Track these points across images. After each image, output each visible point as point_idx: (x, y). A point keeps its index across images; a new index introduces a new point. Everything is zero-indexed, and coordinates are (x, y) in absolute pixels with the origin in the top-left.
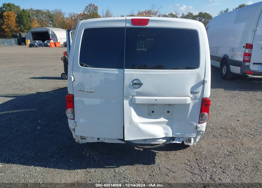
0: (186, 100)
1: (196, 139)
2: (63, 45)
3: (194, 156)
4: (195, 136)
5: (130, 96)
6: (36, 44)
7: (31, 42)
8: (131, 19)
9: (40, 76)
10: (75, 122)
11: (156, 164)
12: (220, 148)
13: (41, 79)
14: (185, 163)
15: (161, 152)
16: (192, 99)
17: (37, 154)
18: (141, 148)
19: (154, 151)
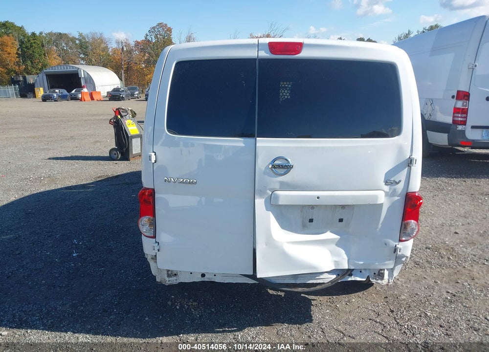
0: (376, 197)
1: (393, 272)
2: (106, 97)
3: (386, 304)
4: (392, 267)
5: (268, 191)
6: (55, 95)
7: (45, 92)
8: (268, 42)
9: (69, 155)
10: (156, 242)
11: (314, 321)
12: (433, 288)
13: (70, 161)
14: (370, 319)
15: (321, 298)
16: (387, 194)
17: (77, 307)
18: (282, 291)
19: (307, 296)
